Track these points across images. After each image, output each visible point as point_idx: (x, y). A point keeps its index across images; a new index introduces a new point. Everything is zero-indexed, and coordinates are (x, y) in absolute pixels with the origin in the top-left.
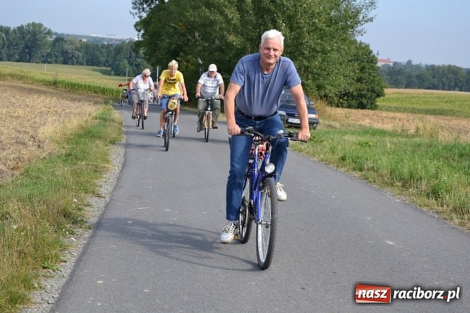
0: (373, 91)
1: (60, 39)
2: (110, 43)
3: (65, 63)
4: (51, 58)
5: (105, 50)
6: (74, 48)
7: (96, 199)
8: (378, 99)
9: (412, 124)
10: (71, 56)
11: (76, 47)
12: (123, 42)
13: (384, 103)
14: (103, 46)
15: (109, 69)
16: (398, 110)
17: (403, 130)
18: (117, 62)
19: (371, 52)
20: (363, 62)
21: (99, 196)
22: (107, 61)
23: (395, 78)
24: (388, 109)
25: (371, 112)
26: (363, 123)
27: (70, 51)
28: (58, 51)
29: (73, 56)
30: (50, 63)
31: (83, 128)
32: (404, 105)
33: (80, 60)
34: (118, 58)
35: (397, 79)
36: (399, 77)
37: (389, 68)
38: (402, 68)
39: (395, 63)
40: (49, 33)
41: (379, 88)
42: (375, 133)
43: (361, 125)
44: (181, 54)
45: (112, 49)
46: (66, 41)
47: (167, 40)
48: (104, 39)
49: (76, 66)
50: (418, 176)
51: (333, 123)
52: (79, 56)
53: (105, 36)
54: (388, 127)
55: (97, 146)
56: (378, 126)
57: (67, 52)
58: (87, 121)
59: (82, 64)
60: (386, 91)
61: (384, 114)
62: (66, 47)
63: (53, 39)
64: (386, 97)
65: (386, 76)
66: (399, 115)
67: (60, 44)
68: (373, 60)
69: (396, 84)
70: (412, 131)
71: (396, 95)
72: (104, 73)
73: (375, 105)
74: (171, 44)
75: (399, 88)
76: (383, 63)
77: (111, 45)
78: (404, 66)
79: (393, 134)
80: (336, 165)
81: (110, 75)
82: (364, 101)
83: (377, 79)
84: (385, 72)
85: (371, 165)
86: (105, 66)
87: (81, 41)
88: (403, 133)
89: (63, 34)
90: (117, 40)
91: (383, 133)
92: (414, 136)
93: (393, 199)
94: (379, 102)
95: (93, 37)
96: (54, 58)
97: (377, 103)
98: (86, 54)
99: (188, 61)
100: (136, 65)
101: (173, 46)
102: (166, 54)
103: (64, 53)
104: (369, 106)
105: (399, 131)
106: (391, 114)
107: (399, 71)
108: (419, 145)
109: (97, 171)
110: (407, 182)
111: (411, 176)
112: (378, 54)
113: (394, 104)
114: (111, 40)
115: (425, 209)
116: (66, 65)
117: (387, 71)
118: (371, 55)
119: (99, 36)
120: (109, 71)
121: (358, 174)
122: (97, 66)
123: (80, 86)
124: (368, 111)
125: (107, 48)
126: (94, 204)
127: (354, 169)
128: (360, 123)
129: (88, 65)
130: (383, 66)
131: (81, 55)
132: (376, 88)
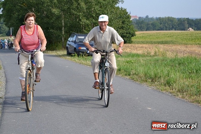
0: (130, 33)
8: (132, 38)
9: (152, 49)
13: (136, 40)
16: (143, 43)
17: (148, 53)
20: (123, 18)
23: (140, 25)
24: (138, 43)
25: (130, 45)
26: (127, 51)
32: (146, 40)
35: (141, 26)
36: (142, 25)
37: (137, 20)
38: (144, 20)
39: (140, 18)
41: (133, 32)
42: (133, 56)
43: (125, 52)
47: (17, 13)
50: (159, 76)
54: (140, 52)
56: (134, 52)
60: (137, 33)
61: (137, 45)
64: (136, 36)
65: (135, 25)
66: (144, 45)
69: (141, 29)
70: (152, 54)
71: (141, 35)
73: (131, 41)
74: (19, 15)
75: (143, 31)
76: (133, 18)
78: (145, 19)
79: (143, 56)
83: (131, 27)
84: (134, 23)
85: (134, 72)
88: (148, 55)
91: (138, 55)
92: (154, 56)
93: (147, 88)
94: (133, 39)
101: (20, 17)
102: (17, 21)
105: (146, 54)
106: (141, 45)
107: (142, 22)
108: (158, 60)
110: (154, 79)
111: (156, 76)
112: (130, 13)
113: (141, 40)
115: (164, 92)
117: (136, 22)
118: (128, 14)
121: (128, 77)
124: (128, 44)
127: (126, 75)
128: (125, 51)
130: (133, 19)
132: (131, 32)
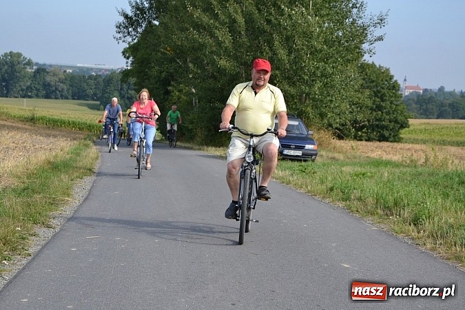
0: (396, 121)
1: (41, 70)
2: (99, 73)
3: (47, 97)
4: (31, 92)
5: (92, 81)
6: (57, 79)
7: (45, 229)
8: (403, 131)
10: (54, 88)
11: (60, 79)
12: (113, 72)
13: (410, 136)
14: (91, 77)
15: (98, 103)
18: (106, 95)
19: (391, 77)
20: (383, 88)
21: (49, 227)
22: (95, 94)
23: (424, 107)
27: (53, 83)
28: (39, 84)
29: (56, 89)
30: (30, 97)
31: (49, 162)
33: (65, 93)
34: (108, 90)
35: (427, 109)
36: (430, 106)
37: (418, 95)
38: (434, 96)
39: (425, 90)
40: (29, 63)
41: (403, 118)
43: (368, 157)
44: (172, 83)
45: (101, 80)
46: (48, 73)
47: (157, 68)
48: (92, 69)
49: (60, 101)
51: (336, 155)
52: (63, 89)
53: (94, 66)
55: (61, 180)
57: (49, 85)
58: (56, 156)
59: (67, 98)
60: (411, 121)
62: (48, 79)
63: (33, 71)
64: (411, 128)
65: (414, 105)
67: (42, 75)
68: (395, 87)
69: (426, 114)
70: (421, 162)
71: (423, 126)
72: (92, 107)
73: (399, 138)
74: (161, 72)
75: (430, 118)
76: (411, 91)
77: (100, 75)
78: (436, 94)
80: (322, 196)
81: (98, 110)
82: (386, 134)
83: (400, 108)
84: (413, 100)
86: (93, 100)
87: (65, 71)
88: (412, 164)
89: (44, 64)
90: (106, 70)
91: (388, 163)
94: (404, 133)
95: (79, 67)
96: (35, 92)
97: (401, 136)
98: (71, 86)
99: (180, 91)
100: (128, 98)
101: (164, 75)
102: (157, 83)
103: (46, 86)
104: (391, 139)
105: (408, 162)
107: (429, 99)
109: (54, 203)
113: (421, 137)
114: (100, 70)
115: (401, 236)
116: (49, 100)
117: (415, 99)
118: (393, 80)
119: (85, 65)
120: (97, 105)
121: (341, 204)
122: (84, 99)
123: (63, 122)
125: (95, 79)
126: (41, 234)
129: (74, 99)
130: (411, 93)
131: (65, 87)
132: (400, 118)
